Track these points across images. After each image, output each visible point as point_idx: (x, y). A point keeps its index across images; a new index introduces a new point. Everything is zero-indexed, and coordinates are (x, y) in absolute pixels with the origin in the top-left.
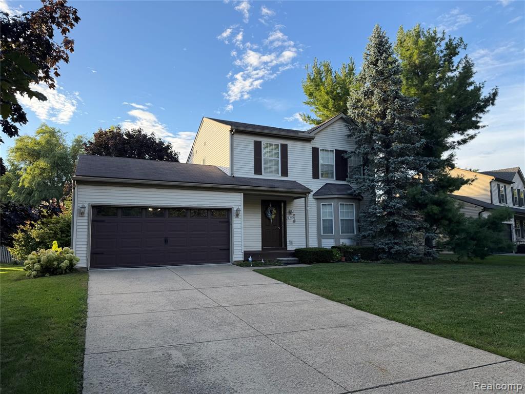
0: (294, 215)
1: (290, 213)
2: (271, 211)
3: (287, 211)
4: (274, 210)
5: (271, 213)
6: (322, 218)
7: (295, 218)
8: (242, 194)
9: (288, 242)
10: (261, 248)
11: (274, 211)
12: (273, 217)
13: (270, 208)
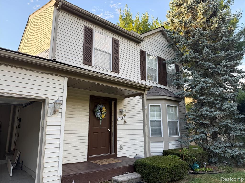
0: (125, 115)
1: (121, 112)
2: (101, 109)
3: (118, 111)
4: (104, 108)
5: (101, 112)
6: (150, 120)
7: (126, 119)
8: (66, 79)
9: (118, 147)
10: (86, 157)
11: (105, 110)
12: (103, 116)
13: (99, 106)
